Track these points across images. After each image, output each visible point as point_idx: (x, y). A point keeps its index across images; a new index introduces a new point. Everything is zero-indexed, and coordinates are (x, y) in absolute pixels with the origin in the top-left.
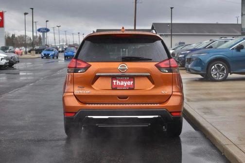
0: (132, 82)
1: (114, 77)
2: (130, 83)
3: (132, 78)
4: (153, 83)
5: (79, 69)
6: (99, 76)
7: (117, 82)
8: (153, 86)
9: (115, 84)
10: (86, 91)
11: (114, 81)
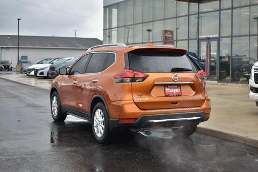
0: (179, 90)
1: (166, 86)
2: (178, 90)
3: (179, 86)
4: (194, 90)
5: (137, 79)
6: (155, 85)
7: (168, 90)
8: (194, 92)
9: (167, 91)
10: (146, 99)
11: (167, 89)
